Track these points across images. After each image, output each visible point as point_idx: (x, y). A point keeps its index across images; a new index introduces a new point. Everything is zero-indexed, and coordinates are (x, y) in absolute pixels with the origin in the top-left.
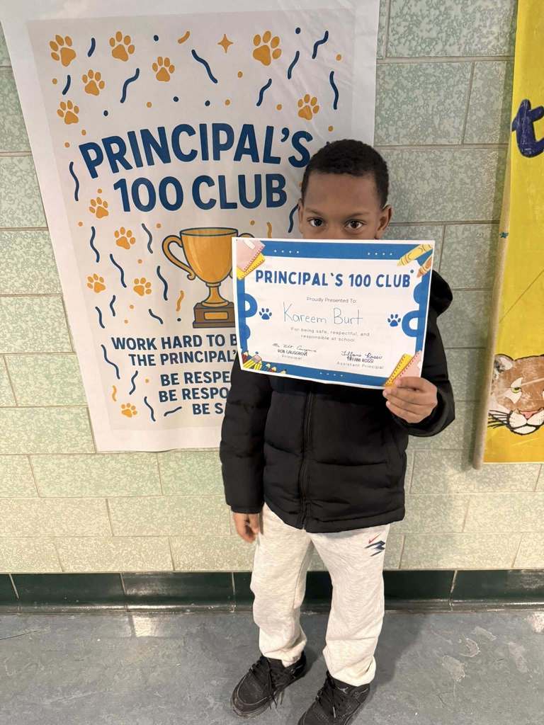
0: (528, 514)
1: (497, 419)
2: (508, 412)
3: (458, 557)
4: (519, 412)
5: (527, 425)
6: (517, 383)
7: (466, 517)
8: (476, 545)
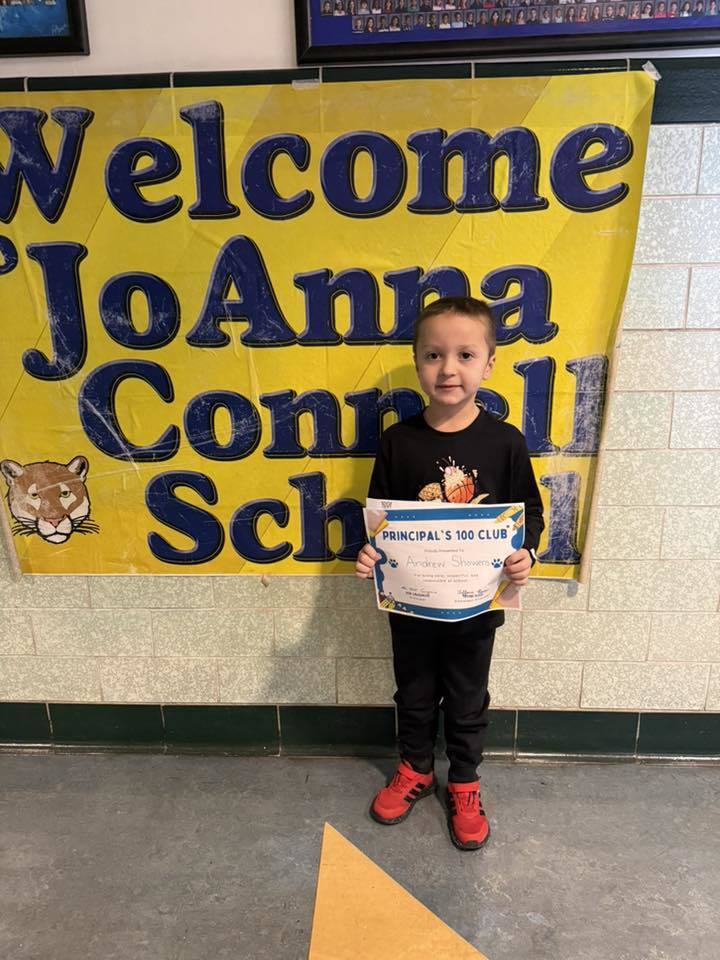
0: (93, 634)
1: (26, 526)
2: (35, 519)
3: (43, 686)
4: (45, 519)
5: (56, 533)
6: (33, 489)
7: (33, 636)
8: (56, 672)
